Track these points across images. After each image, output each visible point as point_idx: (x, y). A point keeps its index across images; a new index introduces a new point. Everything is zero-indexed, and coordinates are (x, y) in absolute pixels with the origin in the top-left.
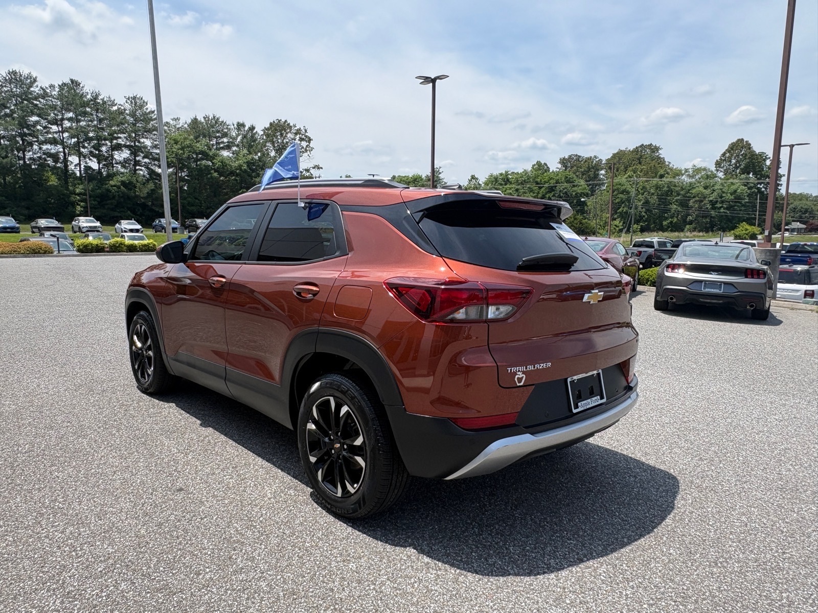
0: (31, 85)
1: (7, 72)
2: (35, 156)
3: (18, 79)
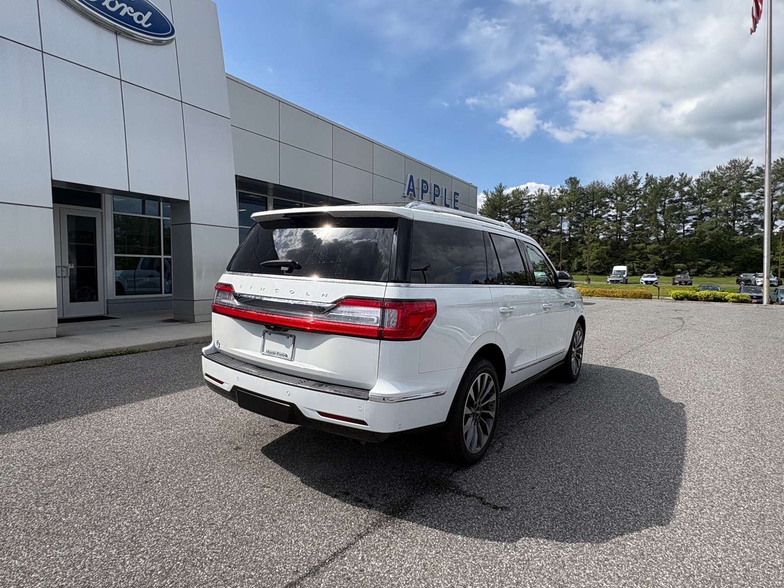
0: (747, 167)
1: (729, 161)
2: (744, 224)
3: (737, 165)
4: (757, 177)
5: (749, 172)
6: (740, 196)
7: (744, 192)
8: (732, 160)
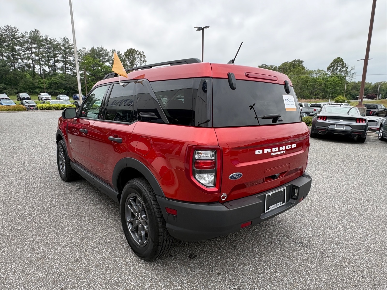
0: (16, 32)
1: (5, 25)
2: (19, 65)
3: (10, 29)
4: (22, 39)
5: (17, 35)
6: (15, 49)
7: (17, 46)
8: (7, 25)
